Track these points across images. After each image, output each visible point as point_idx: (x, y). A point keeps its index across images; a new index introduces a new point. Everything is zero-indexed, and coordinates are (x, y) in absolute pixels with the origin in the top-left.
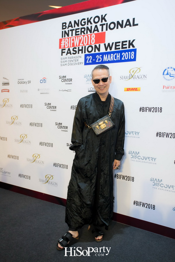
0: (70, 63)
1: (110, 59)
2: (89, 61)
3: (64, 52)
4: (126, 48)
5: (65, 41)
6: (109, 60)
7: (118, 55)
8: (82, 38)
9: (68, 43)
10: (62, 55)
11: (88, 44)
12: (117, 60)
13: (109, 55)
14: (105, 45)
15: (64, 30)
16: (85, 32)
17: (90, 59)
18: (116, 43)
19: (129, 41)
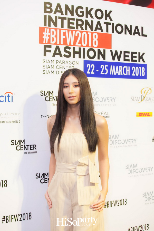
0: (61, 70)
1: (118, 72)
2: (90, 71)
3: (50, 51)
4: (136, 61)
5: (50, 32)
6: (117, 74)
7: (128, 69)
8: (78, 34)
9: (56, 36)
10: (45, 55)
11: (88, 46)
12: (127, 75)
13: (117, 67)
14: (111, 51)
15: (48, 15)
16: (84, 27)
17: (91, 69)
18: (125, 52)
19: (139, 53)
